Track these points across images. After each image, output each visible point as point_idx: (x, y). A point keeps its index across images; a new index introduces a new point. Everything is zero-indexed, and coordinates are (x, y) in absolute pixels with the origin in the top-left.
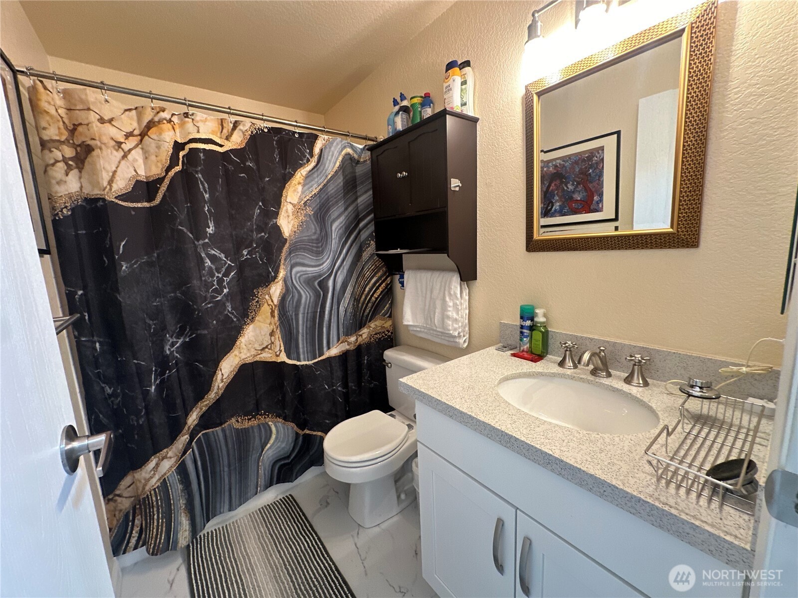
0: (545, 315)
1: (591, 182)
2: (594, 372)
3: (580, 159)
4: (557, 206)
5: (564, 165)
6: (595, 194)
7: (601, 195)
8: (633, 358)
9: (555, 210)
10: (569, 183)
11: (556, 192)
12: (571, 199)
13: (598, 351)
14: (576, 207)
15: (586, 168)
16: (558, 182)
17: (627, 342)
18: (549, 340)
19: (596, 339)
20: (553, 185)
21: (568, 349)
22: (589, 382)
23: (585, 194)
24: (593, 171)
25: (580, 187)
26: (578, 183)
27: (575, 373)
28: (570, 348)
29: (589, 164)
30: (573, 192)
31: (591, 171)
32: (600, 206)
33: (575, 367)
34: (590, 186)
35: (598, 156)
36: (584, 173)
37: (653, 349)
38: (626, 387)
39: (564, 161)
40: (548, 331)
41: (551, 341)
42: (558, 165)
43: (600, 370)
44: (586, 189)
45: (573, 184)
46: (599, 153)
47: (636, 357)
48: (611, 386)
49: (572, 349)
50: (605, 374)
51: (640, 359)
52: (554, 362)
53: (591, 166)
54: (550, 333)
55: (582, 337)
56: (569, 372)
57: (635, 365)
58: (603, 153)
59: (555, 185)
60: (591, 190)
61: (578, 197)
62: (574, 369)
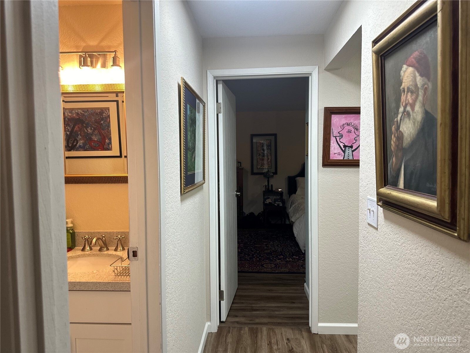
0: (72, 223)
1: (103, 130)
2: (100, 250)
3: (94, 112)
4: (81, 143)
5: (84, 114)
6: (106, 138)
7: (110, 139)
8: (117, 238)
9: (80, 146)
10: (88, 128)
11: (79, 133)
12: (91, 140)
13: (101, 237)
14: (94, 145)
15: (99, 119)
16: (80, 125)
17: (115, 231)
18: (76, 238)
19: (101, 232)
20: (76, 127)
21: (87, 240)
22: (98, 255)
23: (99, 137)
24: (104, 123)
25: (96, 132)
26: (95, 129)
27: (91, 252)
28: (87, 239)
29: (100, 117)
30: (92, 135)
31: (102, 122)
32: (110, 147)
33: (91, 249)
34: (103, 132)
35: (106, 113)
36: (98, 122)
37: (126, 232)
38: (115, 253)
39: (83, 111)
40: (75, 232)
41: (77, 238)
42: (80, 113)
43: (103, 247)
44: (100, 134)
45: (91, 129)
46: (106, 111)
47: (118, 237)
48: (108, 254)
49: (88, 240)
50: (105, 249)
51: (120, 237)
52: (79, 250)
53: (102, 119)
54: (76, 234)
55: (94, 232)
56: (87, 253)
57: (118, 241)
58: (109, 112)
59: (78, 127)
60: (103, 135)
61: (95, 138)
62: (90, 250)
